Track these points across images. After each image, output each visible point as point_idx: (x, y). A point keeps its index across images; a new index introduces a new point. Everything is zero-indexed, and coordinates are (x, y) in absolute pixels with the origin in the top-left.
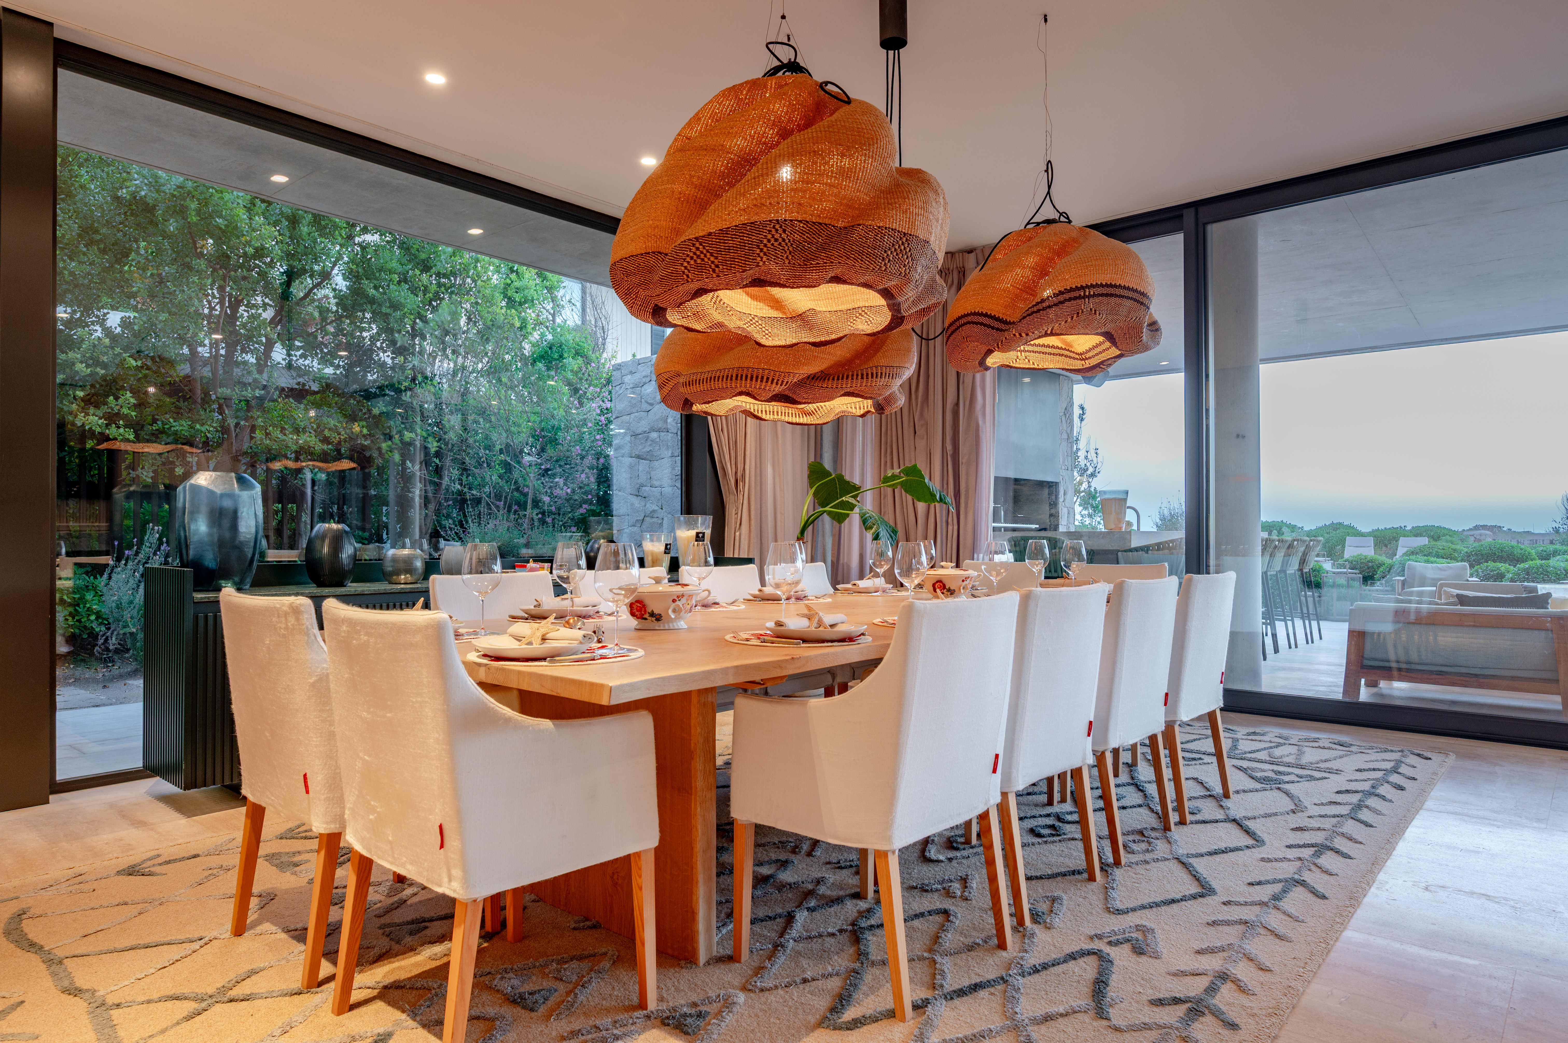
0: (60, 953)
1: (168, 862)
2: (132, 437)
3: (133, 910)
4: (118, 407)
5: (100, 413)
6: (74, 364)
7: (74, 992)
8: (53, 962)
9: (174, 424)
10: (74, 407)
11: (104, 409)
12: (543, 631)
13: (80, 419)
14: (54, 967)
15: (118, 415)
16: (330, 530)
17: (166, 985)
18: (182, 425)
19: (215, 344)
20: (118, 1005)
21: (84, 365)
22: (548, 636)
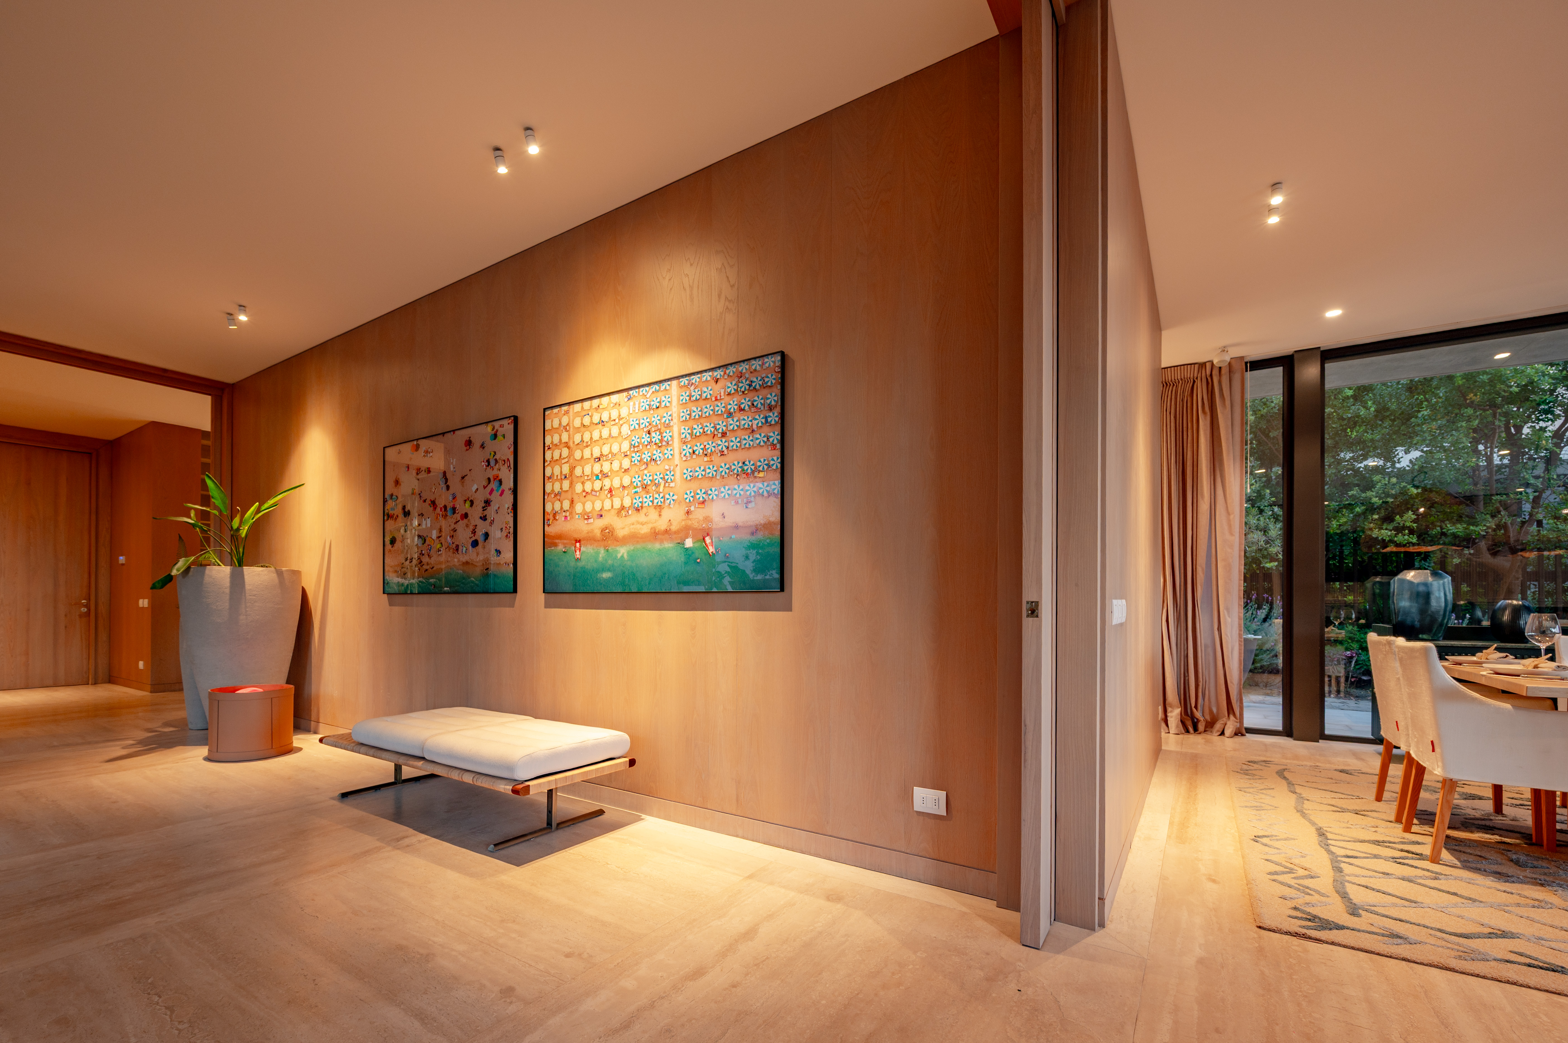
0: (1294, 783)
1: (1362, 773)
2: (1415, 540)
3: (1334, 781)
4: (1402, 522)
5: (1390, 527)
6: (1371, 499)
7: (1294, 792)
8: (1290, 784)
9: (1451, 528)
10: (1372, 525)
11: (1395, 524)
12: (1536, 663)
13: (1375, 533)
14: (1290, 785)
15: (1404, 528)
16: (1511, 604)
17: (1333, 802)
18: (1458, 528)
19: (1503, 457)
20: (1308, 800)
21: (1377, 498)
22: (1539, 666)
